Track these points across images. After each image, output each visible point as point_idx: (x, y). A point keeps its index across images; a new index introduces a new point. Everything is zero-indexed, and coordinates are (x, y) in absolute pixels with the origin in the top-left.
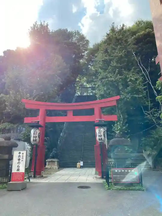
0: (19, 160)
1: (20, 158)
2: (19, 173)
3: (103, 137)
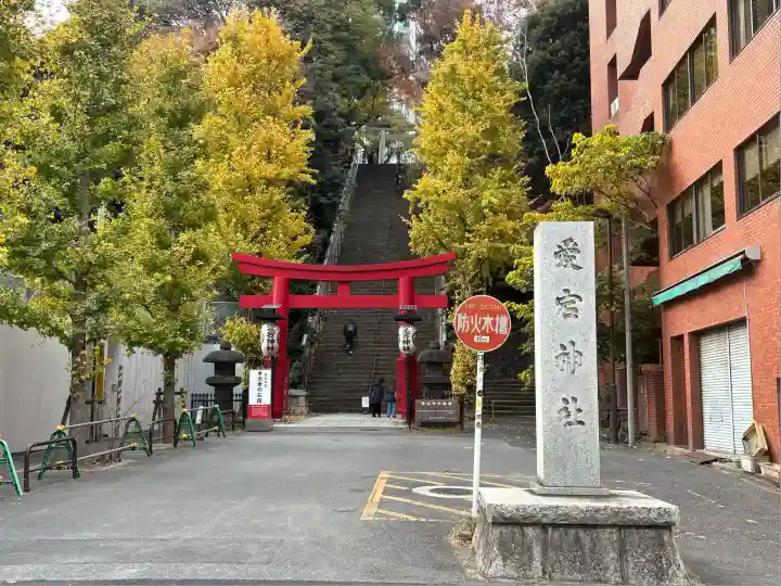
0: (260, 384)
1: (260, 381)
2: (260, 405)
3: (411, 344)
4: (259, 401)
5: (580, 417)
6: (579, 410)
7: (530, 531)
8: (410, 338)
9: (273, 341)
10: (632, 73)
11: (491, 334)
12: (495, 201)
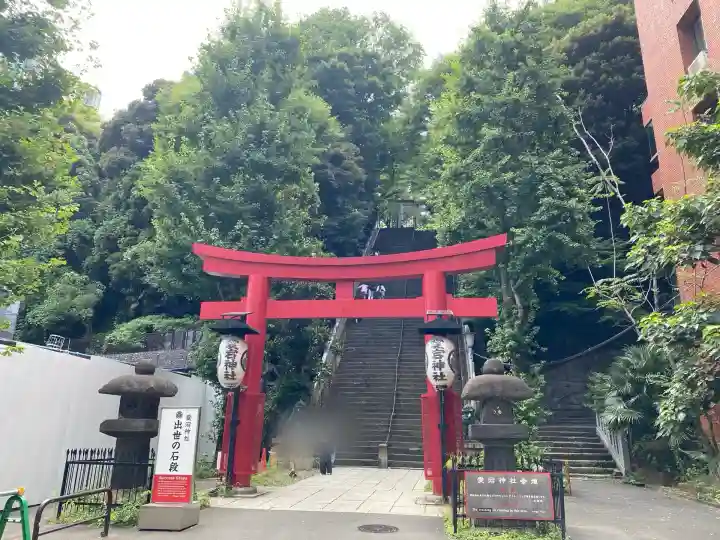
0: (177, 435)
1: (179, 430)
2: (175, 476)
3: (446, 369)
4: (174, 467)
8: (444, 360)
9: (234, 365)
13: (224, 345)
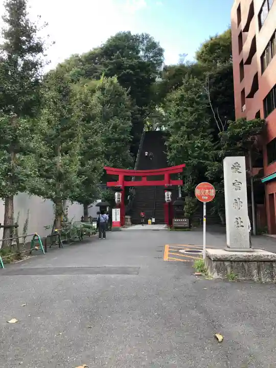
1: (116, 213)
3: (170, 199)
4: (116, 220)
5: (242, 224)
6: (242, 222)
7: (227, 264)
8: (169, 196)
9: (119, 198)
10: (251, 95)
11: (209, 196)
12: (199, 145)
13: (116, 194)
